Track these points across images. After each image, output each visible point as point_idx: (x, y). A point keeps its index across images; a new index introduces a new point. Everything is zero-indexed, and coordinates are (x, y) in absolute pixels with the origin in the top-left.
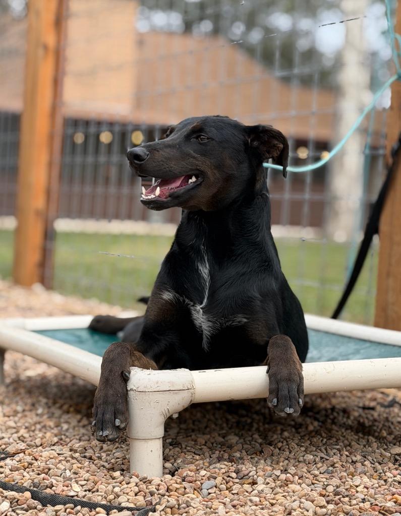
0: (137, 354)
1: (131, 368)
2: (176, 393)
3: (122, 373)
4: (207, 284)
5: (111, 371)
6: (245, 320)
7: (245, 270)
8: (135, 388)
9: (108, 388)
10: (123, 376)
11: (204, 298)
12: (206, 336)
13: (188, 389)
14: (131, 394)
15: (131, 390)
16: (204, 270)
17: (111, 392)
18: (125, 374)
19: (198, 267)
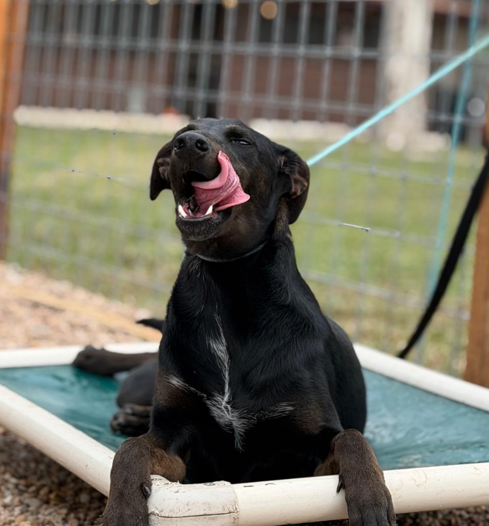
0: (159, 452)
1: (153, 477)
2: (214, 519)
3: (142, 486)
4: (226, 366)
5: (126, 481)
6: (290, 408)
7: (275, 346)
8: (157, 512)
9: (125, 507)
10: (142, 490)
11: (224, 383)
12: (239, 434)
13: (230, 513)
14: (152, 517)
15: (153, 513)
16: (220, 349)
17: (128, 512)
18: (145, 489)
19: (209, 344)
